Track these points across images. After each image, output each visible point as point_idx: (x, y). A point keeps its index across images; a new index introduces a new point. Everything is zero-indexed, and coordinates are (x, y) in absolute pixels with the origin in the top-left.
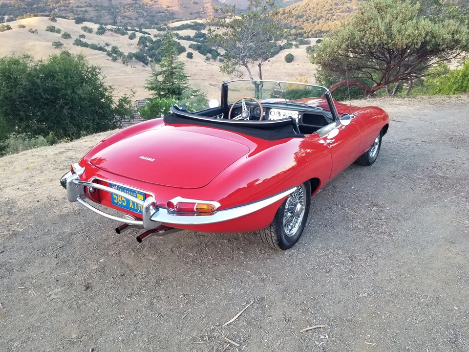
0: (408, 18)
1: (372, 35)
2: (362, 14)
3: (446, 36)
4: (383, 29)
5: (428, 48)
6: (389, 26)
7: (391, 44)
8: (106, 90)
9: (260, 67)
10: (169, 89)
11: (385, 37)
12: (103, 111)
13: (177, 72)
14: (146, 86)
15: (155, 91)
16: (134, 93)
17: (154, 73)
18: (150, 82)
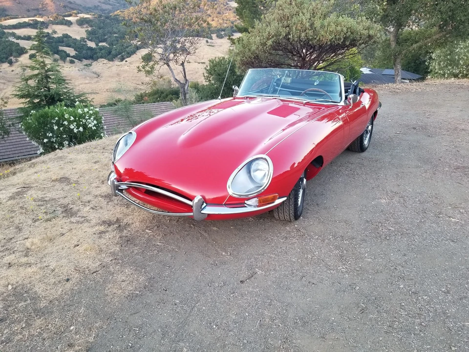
1: (298, 31)
4: (308, 25)
6: (311, 23)
7: (316, 41)
9: (183, 66)
10: (46, 96)
11: (311, 33)
13: (53, 75)
14: (15, 93)
15: (27, 98)
17: (23, 77)
18: (18, 89)
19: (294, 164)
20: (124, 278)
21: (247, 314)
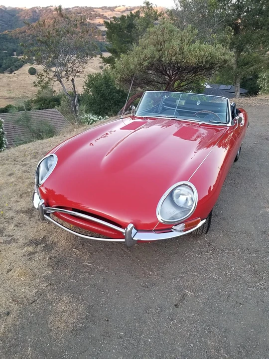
4: (178, 50)
7: (183, 63)
19: (210, 187)
20: (63, 308)
21: (192, 345)
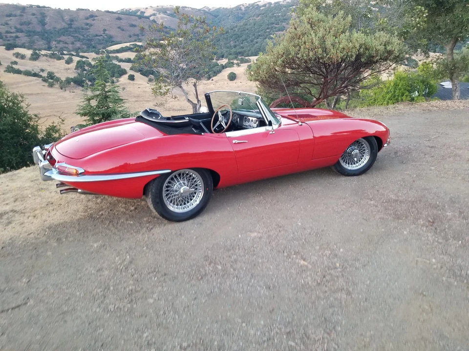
0: (340, 31)
1: (307, 50)
2: (295, 29)
3: (379, 47)
5: (363, 60)
6: (323, 40)
8: (31, 118)
9: (196, 87)
10: (103, 114)
11: (320, 51)
12: (28, 142)
13: (111, 95)
14: (78, 111)
15: (89, 116)
16: (63, 121)
17: (86, 97)
18: (82, 108)
